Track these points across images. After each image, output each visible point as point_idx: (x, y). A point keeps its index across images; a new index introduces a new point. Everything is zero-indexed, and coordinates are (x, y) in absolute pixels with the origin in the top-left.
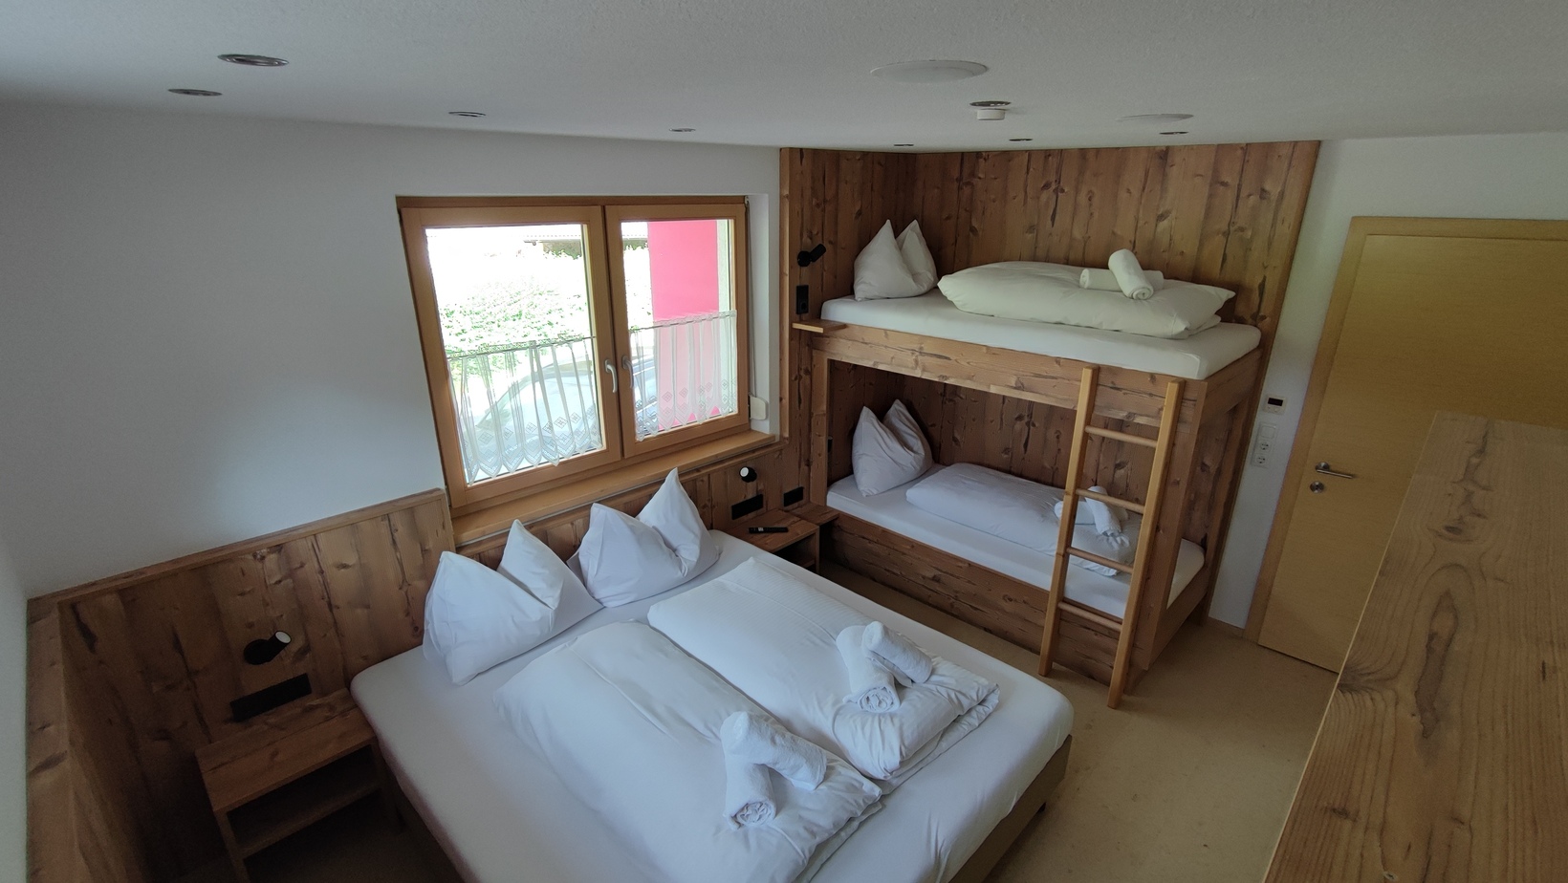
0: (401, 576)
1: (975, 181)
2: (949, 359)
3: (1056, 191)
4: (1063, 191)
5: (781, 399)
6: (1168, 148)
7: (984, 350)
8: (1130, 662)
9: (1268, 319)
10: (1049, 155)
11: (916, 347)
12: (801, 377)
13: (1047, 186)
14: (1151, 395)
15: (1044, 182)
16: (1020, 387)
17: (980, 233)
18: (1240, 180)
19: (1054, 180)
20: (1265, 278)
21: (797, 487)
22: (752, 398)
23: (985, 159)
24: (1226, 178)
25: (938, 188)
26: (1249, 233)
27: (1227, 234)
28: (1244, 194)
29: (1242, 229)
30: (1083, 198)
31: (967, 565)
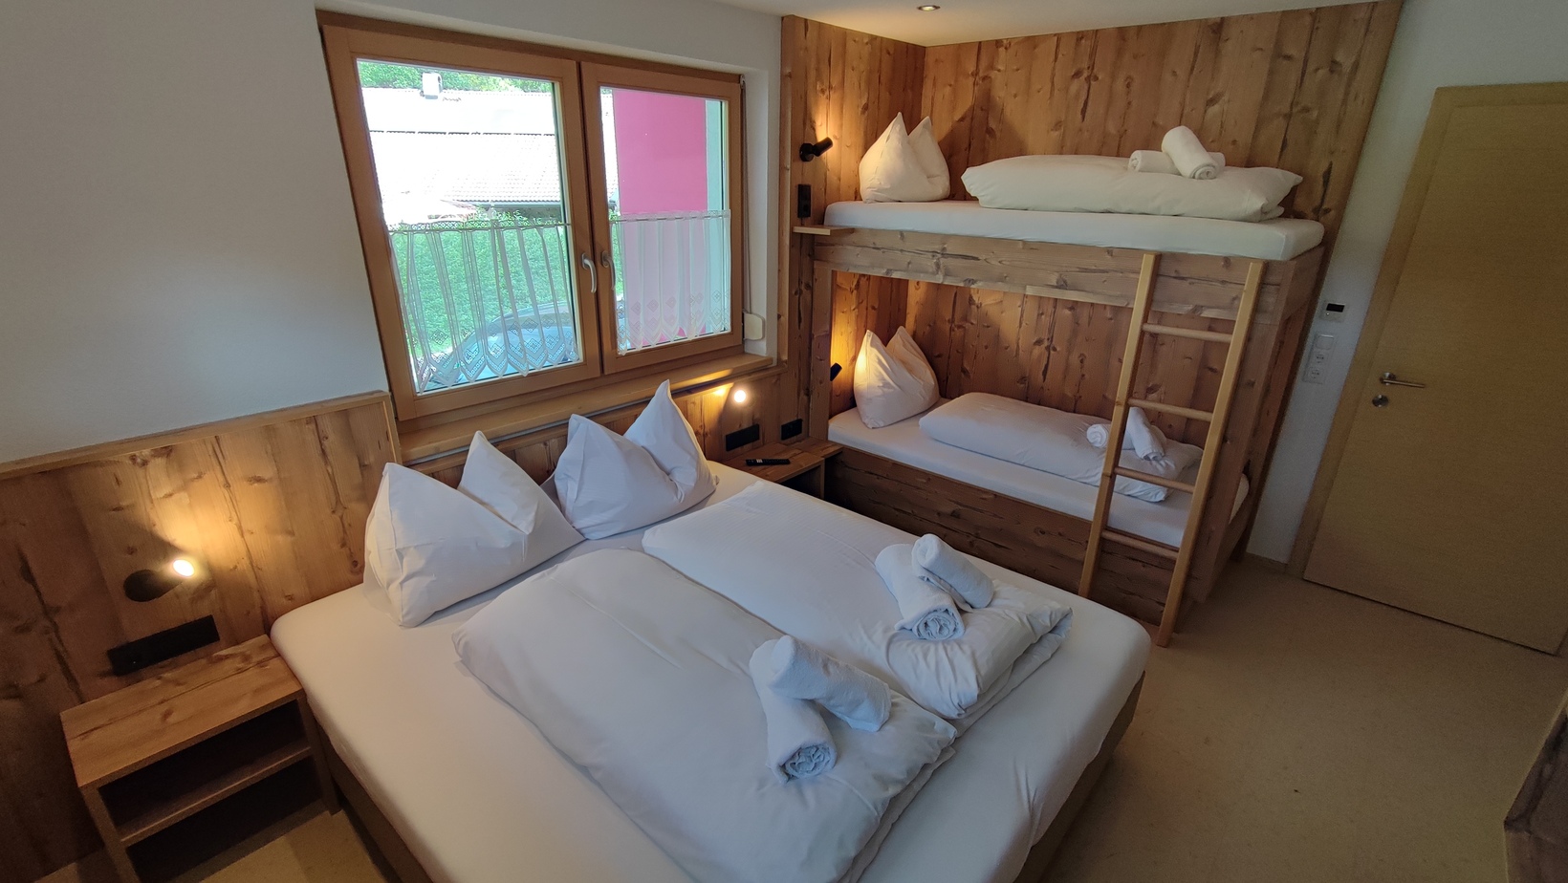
0: (333, 498)
1: (993, 74)
2: (977, 259)
3: (1088, 79)
4: (1096, 79)
5: (779, 317)
6: (1223, 19)
7: (1020, 245)
8: (1184, 595)
9: (1332, 213)
10: (1082, 38)
11: (937, 247)
12: (801, 291)
13: (1077, 75)
14: (1223, 282)
15: (1074, 71)
16: (1062, 285)
17: (998, 134)
18: (1307, 53)
19: (1086, 67)
20: (1331, 164)
21: (796, 419)
22: (747, 316)
23: (1006, 48)
24: (1292, 51)
25: (950, 85)
26: (1315, 114)
27: (1288, 117)
28: (1311, 67)
29: (1306, 110)
30: (1120, 85)
31: (991, 496)
